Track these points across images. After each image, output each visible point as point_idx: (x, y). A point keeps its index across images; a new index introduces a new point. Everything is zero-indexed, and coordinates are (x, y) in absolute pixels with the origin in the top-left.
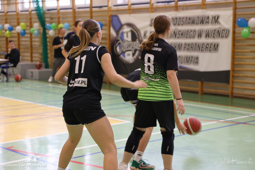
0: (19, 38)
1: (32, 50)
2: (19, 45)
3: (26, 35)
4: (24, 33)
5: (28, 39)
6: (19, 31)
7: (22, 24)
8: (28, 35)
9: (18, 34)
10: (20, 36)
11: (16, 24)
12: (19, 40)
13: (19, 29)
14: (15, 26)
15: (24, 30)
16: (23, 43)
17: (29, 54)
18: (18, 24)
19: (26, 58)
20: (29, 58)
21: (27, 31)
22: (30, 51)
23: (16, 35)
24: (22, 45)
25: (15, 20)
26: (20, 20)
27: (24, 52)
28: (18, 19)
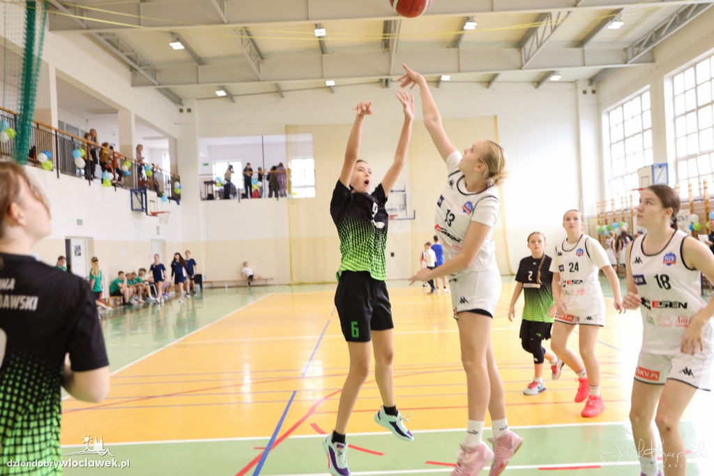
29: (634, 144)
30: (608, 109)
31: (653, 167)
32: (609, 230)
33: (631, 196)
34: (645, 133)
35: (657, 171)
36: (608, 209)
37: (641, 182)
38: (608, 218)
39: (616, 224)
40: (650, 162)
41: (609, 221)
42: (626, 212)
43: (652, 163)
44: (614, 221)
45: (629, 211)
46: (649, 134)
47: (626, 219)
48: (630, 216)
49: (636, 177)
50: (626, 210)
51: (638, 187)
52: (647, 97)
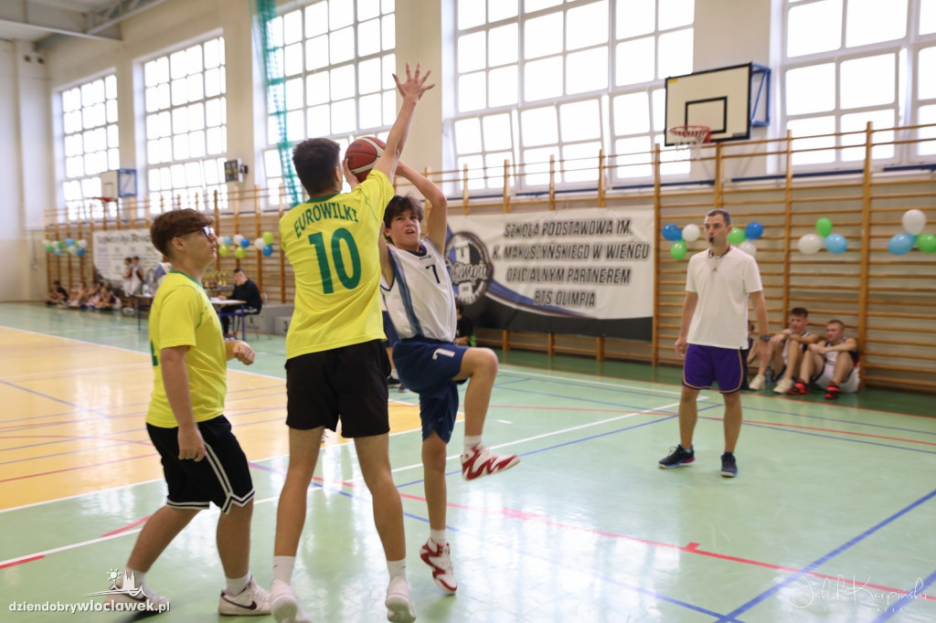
0: (260, 260)
1: (284, 281)
2: (260, 272)
3: (274, 255)
4: (269, 251)
5: (277, 262)
6: (261, 248)
7: (267, 234)
8: (278, 255)
9: (259, 252)
10: (263, 256)
11: (254, 234)
12: (260, 264)
13: (260, 243)
14: (254, 239)
15: (270, 246)
16: (268, 269)
17: (279, 289)
18: (259, 235)
19: (272, 296)
20: (279, 296)
21: (275, 248)
22: (280, 282)
23: (255, 254)
24: (266, 272)
25: (254, 228)
26: (263, 228)
27: (270, 285)
28: (259, 226)
29: (96, 140)
30: (60, 88)
31: (119, 172)
32: (61, 247)
33: (91, 206)
34: (109, 128)
35: (124, 178)
36: (61, 219)
37: (104, 190)
38: (61, 232)
39: (69, 240)
40: (116, 165)
41: (61, 236)
42: (84, 225)
43: (118, 167)
44: (69, 235)
45: (88, 225)
46: (114, 130)
47: (84, 235)
48: (89, 231)
49: (97, 183)
50: (84, 223)
51: (100, 195)
52: (112, 81)
